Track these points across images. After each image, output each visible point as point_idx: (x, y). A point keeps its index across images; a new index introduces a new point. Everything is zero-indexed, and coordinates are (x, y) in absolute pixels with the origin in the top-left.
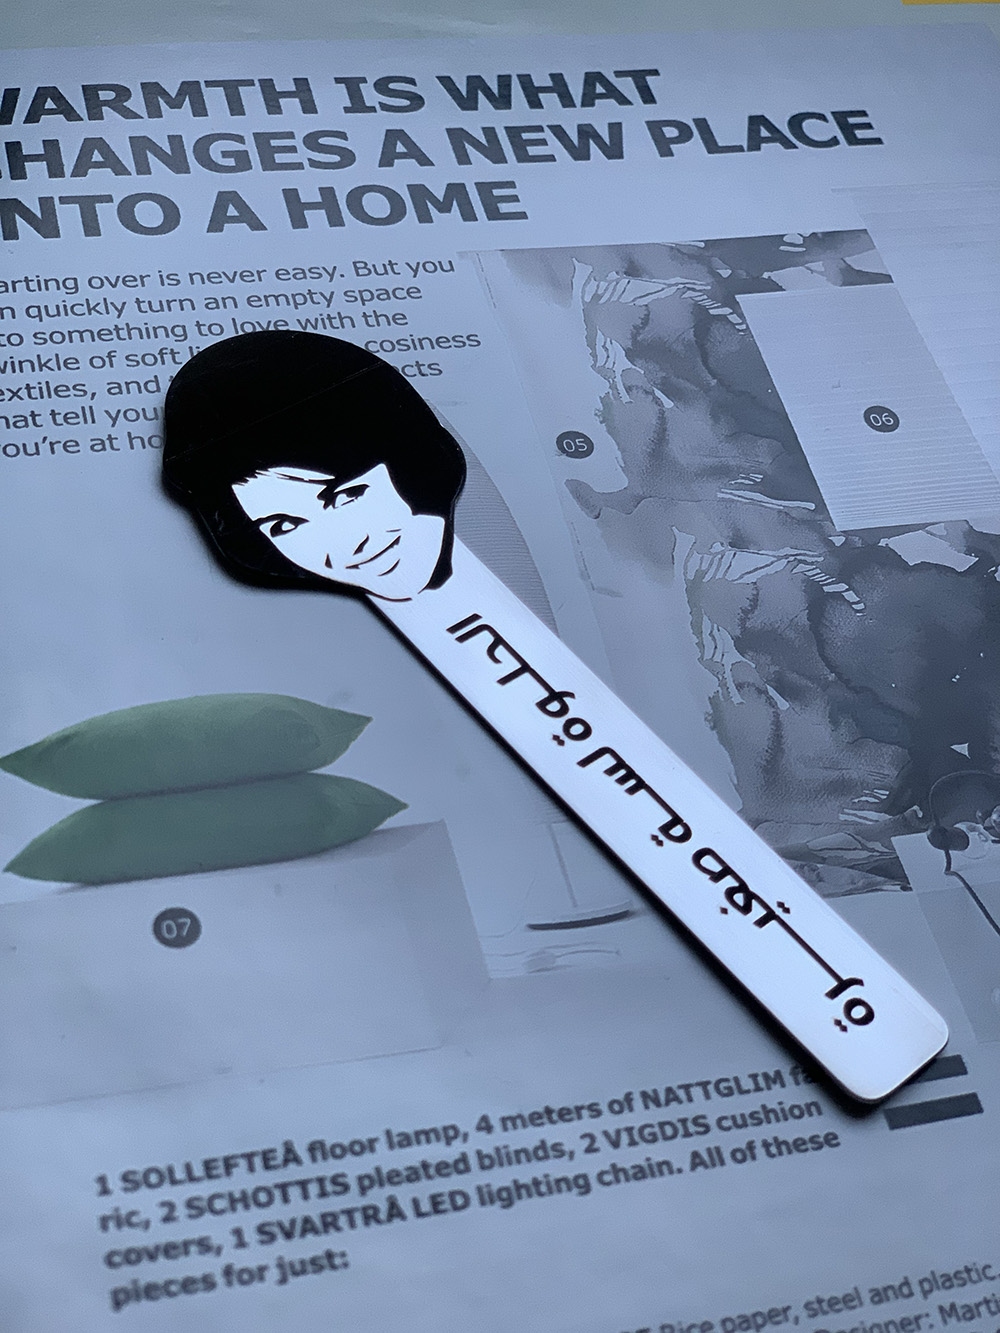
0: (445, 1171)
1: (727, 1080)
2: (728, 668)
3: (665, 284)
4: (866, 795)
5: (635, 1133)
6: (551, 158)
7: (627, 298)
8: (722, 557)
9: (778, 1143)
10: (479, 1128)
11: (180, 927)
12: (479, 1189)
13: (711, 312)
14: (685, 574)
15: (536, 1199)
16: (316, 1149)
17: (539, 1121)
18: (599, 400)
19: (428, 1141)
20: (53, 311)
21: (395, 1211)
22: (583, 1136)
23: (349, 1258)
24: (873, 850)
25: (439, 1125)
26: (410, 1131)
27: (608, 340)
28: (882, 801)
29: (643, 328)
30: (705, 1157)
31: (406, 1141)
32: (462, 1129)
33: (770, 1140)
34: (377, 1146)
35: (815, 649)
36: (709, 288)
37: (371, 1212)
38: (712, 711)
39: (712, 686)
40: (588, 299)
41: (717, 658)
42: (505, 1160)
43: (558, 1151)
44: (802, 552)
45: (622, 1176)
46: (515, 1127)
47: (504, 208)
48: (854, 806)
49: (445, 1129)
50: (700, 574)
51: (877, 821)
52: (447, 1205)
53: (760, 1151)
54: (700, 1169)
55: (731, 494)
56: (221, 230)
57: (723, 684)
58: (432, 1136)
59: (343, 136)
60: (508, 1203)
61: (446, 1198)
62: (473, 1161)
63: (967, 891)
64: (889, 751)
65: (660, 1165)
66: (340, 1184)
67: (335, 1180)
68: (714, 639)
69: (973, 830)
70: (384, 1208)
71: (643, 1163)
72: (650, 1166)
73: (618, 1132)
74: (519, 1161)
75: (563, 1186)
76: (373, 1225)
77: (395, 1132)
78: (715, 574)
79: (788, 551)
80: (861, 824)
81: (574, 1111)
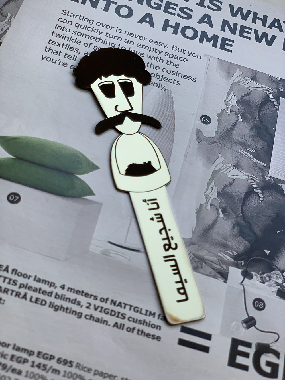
0: (44, 293)
1: (138, 308)
2: (211, 199)
3: (261, 86)
4: (230, 251)
5: (103, 309)
6: (249, 38)
7: (247, 86)
8: (229, 168)
9: (142, 332)
10: (61, 287)
11: (15, 198)
12: (51, 303)
13: (270, 99)
14: (215, 168)
15: (64, 313)
16: (14, 271)
17: (78, 293)
18: (221, 110)
19: (45, 283)
20: (82, 27)
21: (25, 297)
22: (88, 303)
23: (5, 303)
24: (222, 267)
25: (50, 281)
26: (42, 278)
27: (234, 95)
28: (234, 255)
29: (247, 96)
30: (119, 325)
31: (39, 280)
32: (56, 285)
33: (141, 330)
34: (31, 278)
35: (240, 205)
36: (274, 92)
37: (18, 294)
38: (199, 208)
39: (204, 201)
40: (235, 81)
41: (210, 195)
42: (63, 298)
43: (79, 303)
44: (254, 177)
45: (92, 318)
46: (71, 291)
47: (226, 47)
48: (224, 253)
49: (52, 283)
50: (220, 170)
51: (229, 260)
52: (40, 302)
53: (136, 331)
54: (115, 328)
55: (243, 152)
56: (141, 23)
57: (207, 202)
58: (47, 283)
59: (192, 11)
60: (56, 310)
61: (40, 301)
62: (54, 295)
63: (243, 292)
64: (245, 243)
65: (105, 321)
66: (15, 283)
67: (14, 281)
68: (212, 189)
69: (256, 276)
70: (22, 294)
71: (100, 318)
72: (102, 320)
73: (98, 307)
74: (66, 301)
75: (74, 313)
76: (17, 297)
77: (38, 276)
78: (224, 172)
79: (250, 175)
80: (223, 258)
81: (90, 295)
